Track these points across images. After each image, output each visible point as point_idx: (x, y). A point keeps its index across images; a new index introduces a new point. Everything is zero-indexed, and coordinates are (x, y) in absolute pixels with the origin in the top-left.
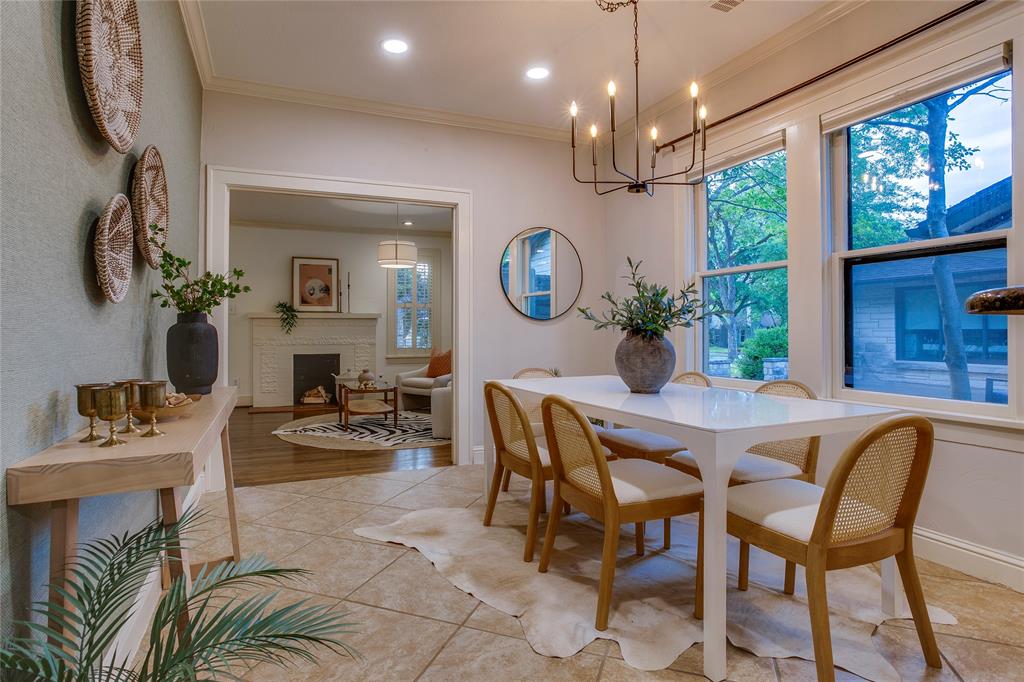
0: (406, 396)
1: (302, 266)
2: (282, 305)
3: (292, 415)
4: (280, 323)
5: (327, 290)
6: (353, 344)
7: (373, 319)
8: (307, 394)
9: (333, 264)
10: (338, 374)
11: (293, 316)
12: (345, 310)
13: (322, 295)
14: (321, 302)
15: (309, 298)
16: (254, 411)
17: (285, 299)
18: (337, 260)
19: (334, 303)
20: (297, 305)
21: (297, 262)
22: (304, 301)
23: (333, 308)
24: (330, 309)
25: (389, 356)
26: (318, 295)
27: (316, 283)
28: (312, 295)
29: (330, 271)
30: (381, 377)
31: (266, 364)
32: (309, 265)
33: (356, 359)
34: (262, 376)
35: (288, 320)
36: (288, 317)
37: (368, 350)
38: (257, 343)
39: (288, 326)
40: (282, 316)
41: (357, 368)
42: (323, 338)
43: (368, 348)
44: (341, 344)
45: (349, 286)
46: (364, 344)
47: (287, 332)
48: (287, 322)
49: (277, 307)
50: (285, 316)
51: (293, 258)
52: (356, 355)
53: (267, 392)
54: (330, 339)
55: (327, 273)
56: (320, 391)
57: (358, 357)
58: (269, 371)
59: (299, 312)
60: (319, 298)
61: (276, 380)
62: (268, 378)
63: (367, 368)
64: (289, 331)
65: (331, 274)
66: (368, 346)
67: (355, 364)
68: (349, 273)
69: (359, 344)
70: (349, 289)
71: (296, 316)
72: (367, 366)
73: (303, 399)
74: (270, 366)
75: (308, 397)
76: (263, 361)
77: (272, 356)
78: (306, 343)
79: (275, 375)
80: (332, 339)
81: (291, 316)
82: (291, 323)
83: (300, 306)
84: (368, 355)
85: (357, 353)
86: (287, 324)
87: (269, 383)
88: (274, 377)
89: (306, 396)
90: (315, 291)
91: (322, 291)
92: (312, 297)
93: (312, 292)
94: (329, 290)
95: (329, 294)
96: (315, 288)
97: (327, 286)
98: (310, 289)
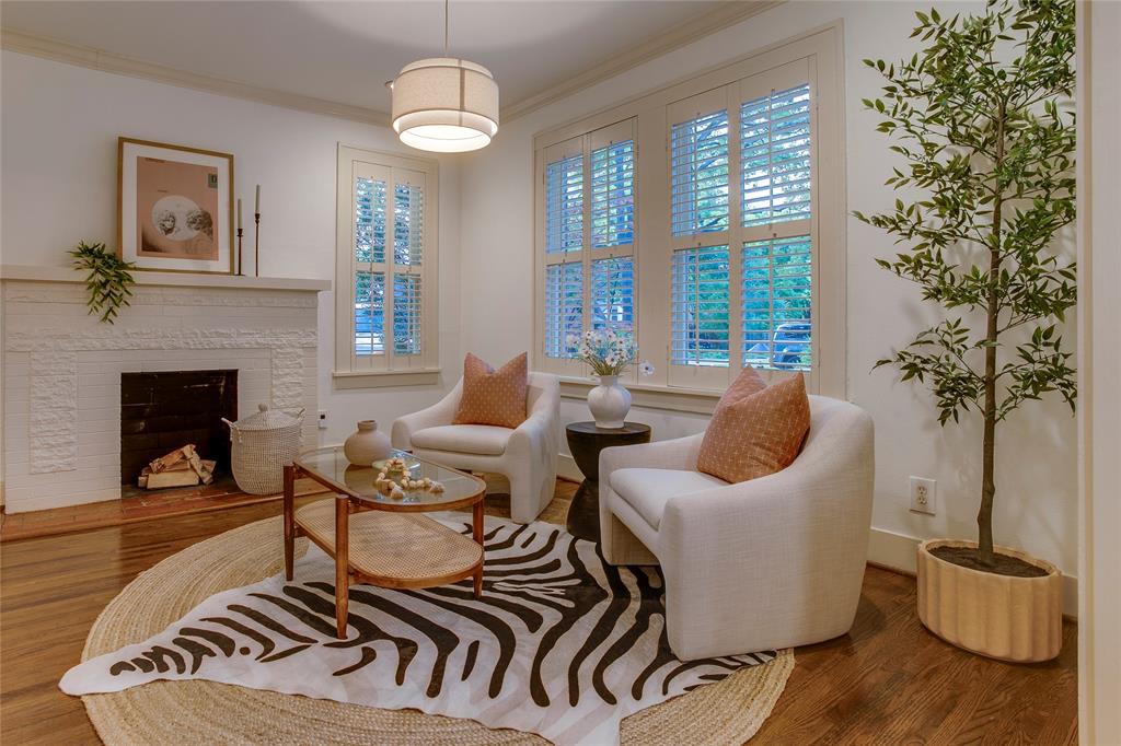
1: (144, 163)
2: (90, 252)
4: (83, 294)
5: (205, 222)
6: (268, 348)
8: (155, 465)
9: (221, 166)
10: (234, 418)
11: (121, 278)
12: (248, 269)
13: (196, 232)
14: (190, 250)
15: (160, 239)
17: (98, 236)
18: (230, 157)
19: (223, 252)
20: (130, 250)
21: (132, 153)
22: (148, 246)
23: (221, 263)
24: (213, 266)
25: (340, 372)
26: (185, 232)
27: (180, 206)
28: (169, 231)
29: (213, 179)
30: (323, 417)
31: (44, 398)
32: (162, 161)
33: (274, 382)
34: (33, 430)
35: (108, 287)
36: (107, 281)
37: (299, 361)
38: (19, 346)
39: (108, 303)
40: (91, 278)
41: (274, 400)
42: (196, 334)
43: (300, 356)
44: (239, 348)
45: (257, 216)
46: (293, 346)
47: (106, 318)
48: (105, 292)
49: (78, 255)
50: (99, 278)
51: (122, 141)
52: (275, 372)
53: (47, 470)
54: (214, 335)
55: (207, 184)
56: (189, 456)
57: (279, 376)
58: (54, 416)
59: (135, 269)
60: (186, 242)
61: (72, 438)
62: (49, 434)
63: (299, 399)
64: (111, 316)
65: (216, 187)
66: (300, 351)
67: (272, 392)
68: (258, 187)
69: (281, 348)
70: (257, 222)
71: (130, 280)
72: (299, 395)
73: (144, 478)
74: (56, 403)
75: (159, 472)
76: (34, 393)
77: (61, 378)
78: (153, 345)
79: (69, 425)
80: (219, 334)
81: (117, 279)
82: (116, 295)
83: (138, 255)
84: (301, 371)
85: (277, 367)
86: (106, 297)
87: (53, 446)
88: (67, 432)
89: (151, 471)
90: (177, 224)
91: (194, 225)
92: (170, 236)
93: (168, 225)
94: (210, 224)
95: (211, 232)
96: (176, 215)
97: (207, 213)
98: (164, 218)
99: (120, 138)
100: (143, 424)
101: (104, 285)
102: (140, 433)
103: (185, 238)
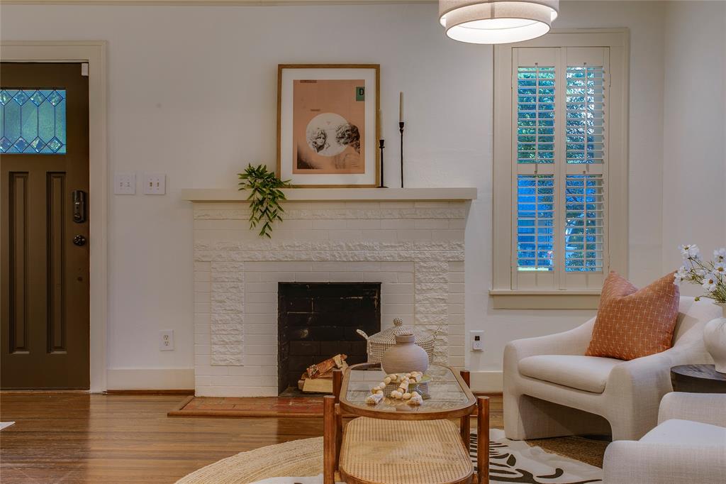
0: (529, 401)
1: (300, 84)
2: (255, 174)
3: (272, 425)
4: (247, 211)
5: (353, 136)
6: (411, 261)
7: (458, 203)
8: (311, 370)
10: (374, 327)
12: (392, 180)
13: (344, 147)
14: (340, 165)
15: (313, 156)
16: (197, 407)
17: (262, 158)
18: (377, 67)
19: (370, 165)
20: (287, 171)
21: (290, 77)
22: (302, 164)
23: (368, 177)
24: (360, 179)
25: (497, 290)
26: (335, 148)
27: (330, 122)
28: (320, 148)
29: (361, 92)
30: (477, 338)
31: (221, 302)
32: (315, 81)
33: (417, 297)
34: (213, 328)
35: (265, 205)
36: (264, 199)
37: (444, 275)
38: (203, 256)
39: (265, 218)
40: (251, 197)
41: (417, 316)
42: (341, 247)
43: (444, 271)
44: (381, 261)
45: (402, 125)
46: (437, 260)
47: (263, 233)
48: (263, 209)
49: (244, 177)
50: (258, 196)
51: (281, 67)
52: (418, 287)
53: (223, 363)
54: (358, 248)
55: (355, 98)
56: (339, 365)
57: (422, 291)
58: (227, 317)
59: (289, 187)
60: (335, 157)
61: (240, 338)
62: (224, 332)
63: (443, 317)
64: (267, 230)
65: (363, 100)
66: (445, 265)
67: (415, 308)
68: (401, 94)
69: (425, 262)
70: (402, 131)
71: (282, 196)
72: (443, 312)
73: (302, 382)
74: (229, 306)
75: (314, 377)
76: (213, 297)
77: (232, 285)
78: (304, 257)
79: (239, 327)
80: (363, 247)
81: (271, 197)
82: (270, 212)
83: (294, 173)
84: (445, 286)
85: (420, 282)
86: (263, 213)
87: (227, 343)
88: (237, 332)
89: (307, 376)
90: (328, 140)
91: (343, 140)
92: (321, 153)
93: (320, 142)
94: (358, 137)
95: (358, 146)
96: (326, 132)
97: (355, 127)
98: (316, 135)
99: (279, 65)
100: (306, 331)
101: (261, 202)
102: (304, 339)
103: (335, 154)
